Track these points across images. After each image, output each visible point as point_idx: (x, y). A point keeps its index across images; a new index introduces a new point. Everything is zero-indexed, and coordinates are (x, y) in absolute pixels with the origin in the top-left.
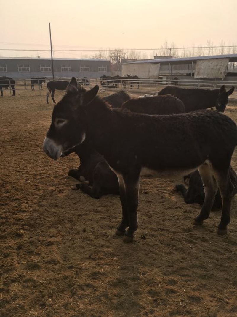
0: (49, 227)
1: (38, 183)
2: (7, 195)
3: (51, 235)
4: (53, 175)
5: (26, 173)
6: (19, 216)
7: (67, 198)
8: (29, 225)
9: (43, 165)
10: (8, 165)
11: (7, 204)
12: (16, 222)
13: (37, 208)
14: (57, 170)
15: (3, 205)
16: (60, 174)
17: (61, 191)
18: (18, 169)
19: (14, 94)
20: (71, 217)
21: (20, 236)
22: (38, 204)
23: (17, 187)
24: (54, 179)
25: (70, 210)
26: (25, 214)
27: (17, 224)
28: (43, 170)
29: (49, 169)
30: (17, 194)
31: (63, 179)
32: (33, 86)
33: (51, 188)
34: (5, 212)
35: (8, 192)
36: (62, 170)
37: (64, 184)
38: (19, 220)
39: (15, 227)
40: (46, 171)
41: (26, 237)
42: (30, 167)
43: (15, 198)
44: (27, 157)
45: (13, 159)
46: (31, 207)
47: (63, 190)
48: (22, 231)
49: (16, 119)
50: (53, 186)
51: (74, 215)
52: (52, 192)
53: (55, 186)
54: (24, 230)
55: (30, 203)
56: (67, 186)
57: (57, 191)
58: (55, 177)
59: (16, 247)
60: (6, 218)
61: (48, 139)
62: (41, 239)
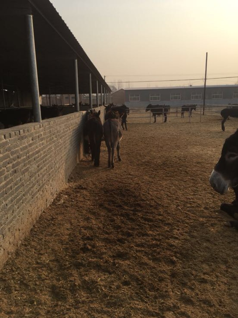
0: (202, 262)
1: (188, 211)
2: (160, 217)
3: (205, 271)
4: (204, 206)
5: (177, 199)
6: (171, 241)
7: (220, 235)
8: (181, 254)
9: (192, 194)
10: (160, 188)
11: (160, 227)
12: (169, 247)
13: (188, 238)
14: (207, 201)
15: (156, 227)
16: (211, 206)
17: (212, 225)
18: (169, 194)
19: (166, 121)
20: (225, 257)
21: (173, 263)
22: (189, 233)
23: (169, 211)
24: (205, 211)
25: (224, 249)
26: (177, 241)
27: (170, 250)
28: (192, 199)
29: (199, 199)
30: (169, 219)
31: (215, 212)
32: (182, 113)
33: (201, 219)
34: (158, 235)
35: (160, 215)
36: (213, 202)
37: (216, 218)
38: (172, 246)
39: (169, 253)
40: (196, 200)
41: (179, 266)
42: (180, 193)
43: (167, 222)
44: (177, 182)
45: (164, 183)
46: (183, 235)
47: (215, 224)
48: (175, 259)
49: (167, 145)
50: (203, 217)
51: (228, 255)
52: (202, 224)
53: (206, 218)
54: (177, 258)
55: (181, 231)
56: (219, 221)
57: (208, 224)
58: (206, 208)
59: (169, 273)
60: (160, 240)
61: (216, 172)
62: (194, 272)
